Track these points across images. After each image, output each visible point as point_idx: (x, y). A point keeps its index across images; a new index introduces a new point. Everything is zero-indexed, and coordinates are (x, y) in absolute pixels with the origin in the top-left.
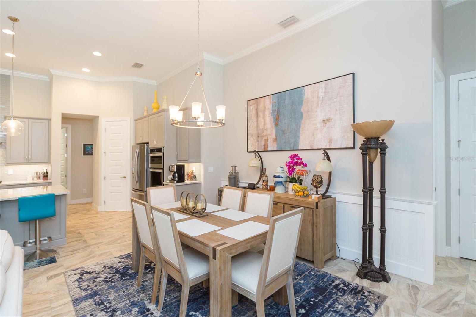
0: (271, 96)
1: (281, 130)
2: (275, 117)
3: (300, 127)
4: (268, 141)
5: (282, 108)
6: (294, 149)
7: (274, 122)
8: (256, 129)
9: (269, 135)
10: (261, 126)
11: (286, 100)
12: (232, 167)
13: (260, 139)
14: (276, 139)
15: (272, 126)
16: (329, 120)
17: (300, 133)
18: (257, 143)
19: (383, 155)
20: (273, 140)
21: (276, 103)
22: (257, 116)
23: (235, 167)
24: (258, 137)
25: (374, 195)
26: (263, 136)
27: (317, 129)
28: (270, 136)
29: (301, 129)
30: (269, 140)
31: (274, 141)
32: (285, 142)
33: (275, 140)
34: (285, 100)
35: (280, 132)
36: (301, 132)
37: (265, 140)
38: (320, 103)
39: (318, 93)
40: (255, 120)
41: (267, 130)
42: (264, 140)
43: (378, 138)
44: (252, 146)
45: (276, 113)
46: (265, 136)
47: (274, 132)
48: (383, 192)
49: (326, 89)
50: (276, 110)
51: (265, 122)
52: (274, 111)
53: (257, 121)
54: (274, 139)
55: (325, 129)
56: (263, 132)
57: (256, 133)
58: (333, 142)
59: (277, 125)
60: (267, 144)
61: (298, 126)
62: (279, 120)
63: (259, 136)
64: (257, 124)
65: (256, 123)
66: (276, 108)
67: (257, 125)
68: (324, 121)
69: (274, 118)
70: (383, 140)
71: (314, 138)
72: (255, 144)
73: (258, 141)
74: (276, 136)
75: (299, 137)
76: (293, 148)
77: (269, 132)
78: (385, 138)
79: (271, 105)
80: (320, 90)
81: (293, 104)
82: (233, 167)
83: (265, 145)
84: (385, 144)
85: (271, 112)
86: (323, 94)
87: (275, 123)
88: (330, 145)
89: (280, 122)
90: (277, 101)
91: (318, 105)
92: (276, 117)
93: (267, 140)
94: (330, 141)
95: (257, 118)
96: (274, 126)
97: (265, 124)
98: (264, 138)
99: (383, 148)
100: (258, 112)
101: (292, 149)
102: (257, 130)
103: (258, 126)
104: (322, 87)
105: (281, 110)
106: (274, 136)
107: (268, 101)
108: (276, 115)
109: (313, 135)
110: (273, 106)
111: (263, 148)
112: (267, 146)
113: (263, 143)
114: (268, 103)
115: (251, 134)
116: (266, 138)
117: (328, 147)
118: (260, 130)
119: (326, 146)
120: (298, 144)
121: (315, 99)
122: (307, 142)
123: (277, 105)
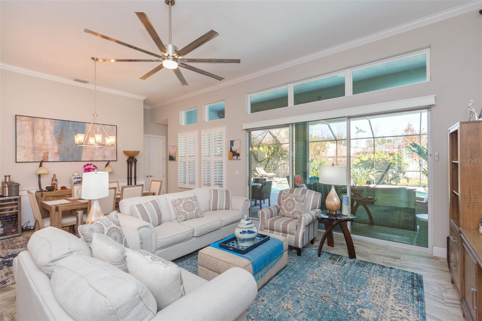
0: (53, 120)
1: (64, 147)
5: (66, 132)
7: (56, 140)
8: (31, 143)
9: (50, 149)
10: (39, 141)
11: (70, 127)
12: (4, 177)
13: (36, 152)
14: (58, 153)
15: (54, 143)
17: (82, 151)
18: (32, 155)
19: (135, 163)
21: (58, 126)
22: (33, 132)
23: (9, 176)
24: (34, 149)
25: (132, 180)
26: (42, 150)
27: (96, 150)
29: (83, 149)
30: (50, 153)
32: (68, 156)
36: (84, 151)
39: (96, 129)
40: (30, 134)
41: (47, 145)
43: (134, 157)
44: (24, 157)
45: (58, 134)
46: (45, 150)
47: (56, 147)
48: (135, 178)
52: (55, 132)
53: (33, 136)
54: (56, 153)
55: (101, 150)
56: (41, 146)
57: (31, 146)
59: (59, 143)
60: (47, 156)
62: (62, 140)
63: (36, 149)
64: (33, 138)
65: (31, 138)
66: (59, 131)
67: (33, 140)
69: (56, 137)
70: (135, 158)
71: (94, 155)
72: (29, 156)
73: (34, 153)
74: (58, 151)
75: (81, 153)
76: (76, 159)
77: (49, 147)
78: (137, 157)
79: (53, 127)
80: (98, 128)
82: (6, 176)
84: (136, 159)
85: (53, 132)
86: (100, 131)
87: (58, 141)
88: (104, 159)
90: (60, 126)
93: (48, 153)
94: (104, 157)
96: (56, 143)
97: (44, 140)
99: (136, 161)
100: (35, 129)
104: (99, 127)
105: (64, 133)
106: (56, 150)
107: (48, 123)
108: (59, 136)
109: (93, 153)
110: (55, 128)
111: (41, 159)
112: (48, 158)
113: (42, 155)
114: (49, 124)
115: (23, 146)
116: (46, 151)
117: (103, 160)
118: (37, 144)
119: (102, 159)
120: (80, 157)
121: (94, 132)
122: (88, 157)
123: (60, 129)
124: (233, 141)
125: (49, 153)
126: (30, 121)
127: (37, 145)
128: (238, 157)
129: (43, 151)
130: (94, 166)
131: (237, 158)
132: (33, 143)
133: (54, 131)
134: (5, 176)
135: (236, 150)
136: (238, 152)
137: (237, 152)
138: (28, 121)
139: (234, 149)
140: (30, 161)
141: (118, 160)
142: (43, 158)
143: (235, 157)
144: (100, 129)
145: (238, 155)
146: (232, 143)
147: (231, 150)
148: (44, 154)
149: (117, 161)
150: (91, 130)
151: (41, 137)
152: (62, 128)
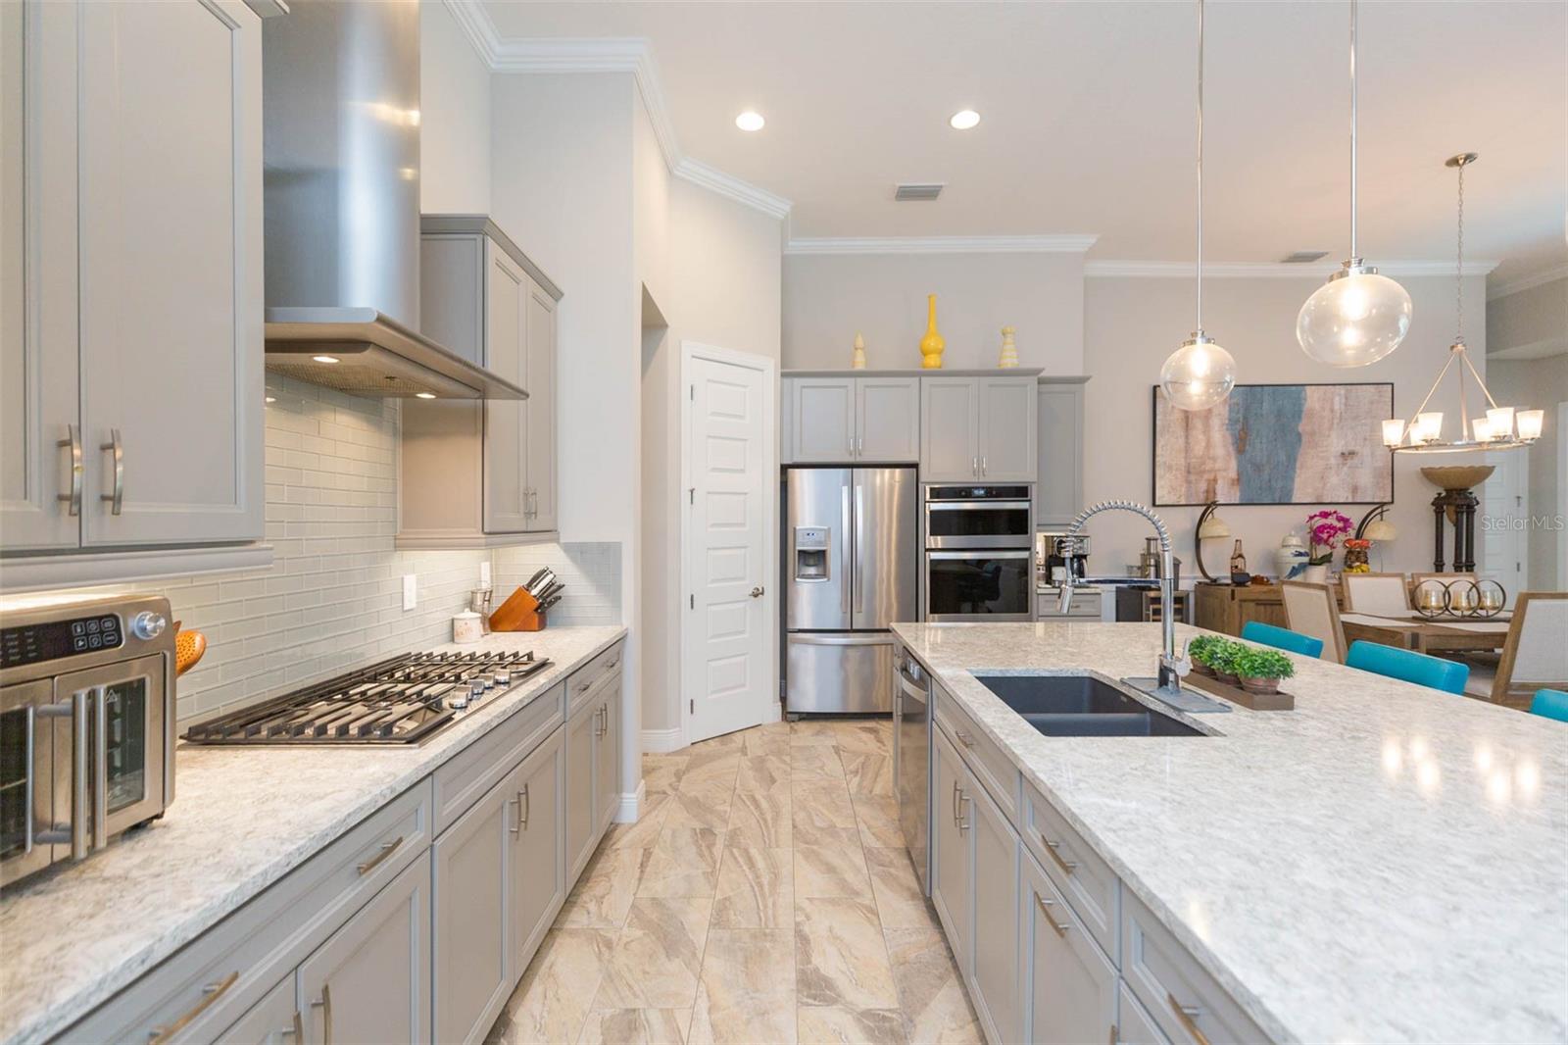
1: (1251, 463)
2: (1238, 435)
3: (1295, 460)
4: (1217, 483)
5: (1255, 417)
6: (1283, 502)
7: (1233, 444)
8: (1183, 455)
9: (1219, 470)
10: (1199, 449)
11: (1264, 404)
13: (1193, 478)
14: (1238, 480)
15: (1229, 453)
16: (1352, 453)
17: (1295, 472)
18: (1185, 485)
20: (1231, 481)
21: (1240, 404)
22: (1187, 425)
26: (1204, 472)
27: (1330, 468)
28: (1222, 472)
29: (1298, 465)
30: (1220, 481)
31: (1233, 484)
32: (1261, 486)
33: (1236, 482)
34: (1262, 403)
35: (1249, 465)
36: (1298, 471)
37: (1209, 480)
38: (1336, 421)
39: (1332, 403)
40: (1181, 433)
41: (1214, 459)
42: (1207, 480)
43: (1465, 490)
44: (1169, 492)
45: (1239, 427)
46: (1210, 471)
47: (1233, 464)
49: (1346, 398)
50: (1239, 421)
51: (1209, 442)
52: (1232, 422)
53: (1187, 437)
54: (1233, 480)
55: (1345, 469)
56: (1204, 463)
57: (1183, 463)
58: (1359, 491)
59: (1241, 450)
60: (1215, 489)
61: (1292, 460)
62: (1248, 442)
63: (1192, 470)
64: (1187, 443)
65: (1181, 441)
66: (1240, 416)
68: (1343, 454)
69: (1233, 435)
71: (1325, 484)
72: (1178, 488)
73: (1189, 482)
74: (1238, 474)
75: (1293, 480)
76: (1280, 499)
77: (1219, 465)
79: (1227, 408)
81: (1279, 414)
82: (1149, 540)
83: (1207, 491)
85: (1227, 422)
86: (1343, 407)
87: (1238, 447)
88: (1353, 497)
89: (1250, 445)
90: (1244, 401)
91: (1333, 423)
92: (1240, 434)
93: (1215, 480)
94: (1355, 489)
95: (1187, 429)
96: (1233, 452)
97: (1208, 445)
100: (1190, 417)
101: (1277, 502)
102: (1186, 458)
103: (1187, 449)
104: (1340, 395)
105: (1251, 421)
106: (1233, 474)
108: (1239, 431)
109: (1323, 477)
110: (1230, 411)
111: (1201, 499)
112: (1215, 493)
113: (1203, 486)
115: (1167, 464)
116: (1212, 477)
117: (1350, 500)
118: (1195, 457)
119: (1347, 498)
120: (1290, 492)
121: (1327, 413)
122: (1310, 490)
123: (1242, 411)
127: (1194, 460)
129: (1206, 476)
130: (1340, 519)
132: (1186, 454)
133: (1230, 420)
134: (1147, 539)
140: (1181, 503)
141: (1395, 500)
142: (1205, 493)
144: (1343, 401)
148: (1208, 484)
149: (1391, 503)
150: (1317, 406)
151: (1201, 437)
152: (1247, 409)
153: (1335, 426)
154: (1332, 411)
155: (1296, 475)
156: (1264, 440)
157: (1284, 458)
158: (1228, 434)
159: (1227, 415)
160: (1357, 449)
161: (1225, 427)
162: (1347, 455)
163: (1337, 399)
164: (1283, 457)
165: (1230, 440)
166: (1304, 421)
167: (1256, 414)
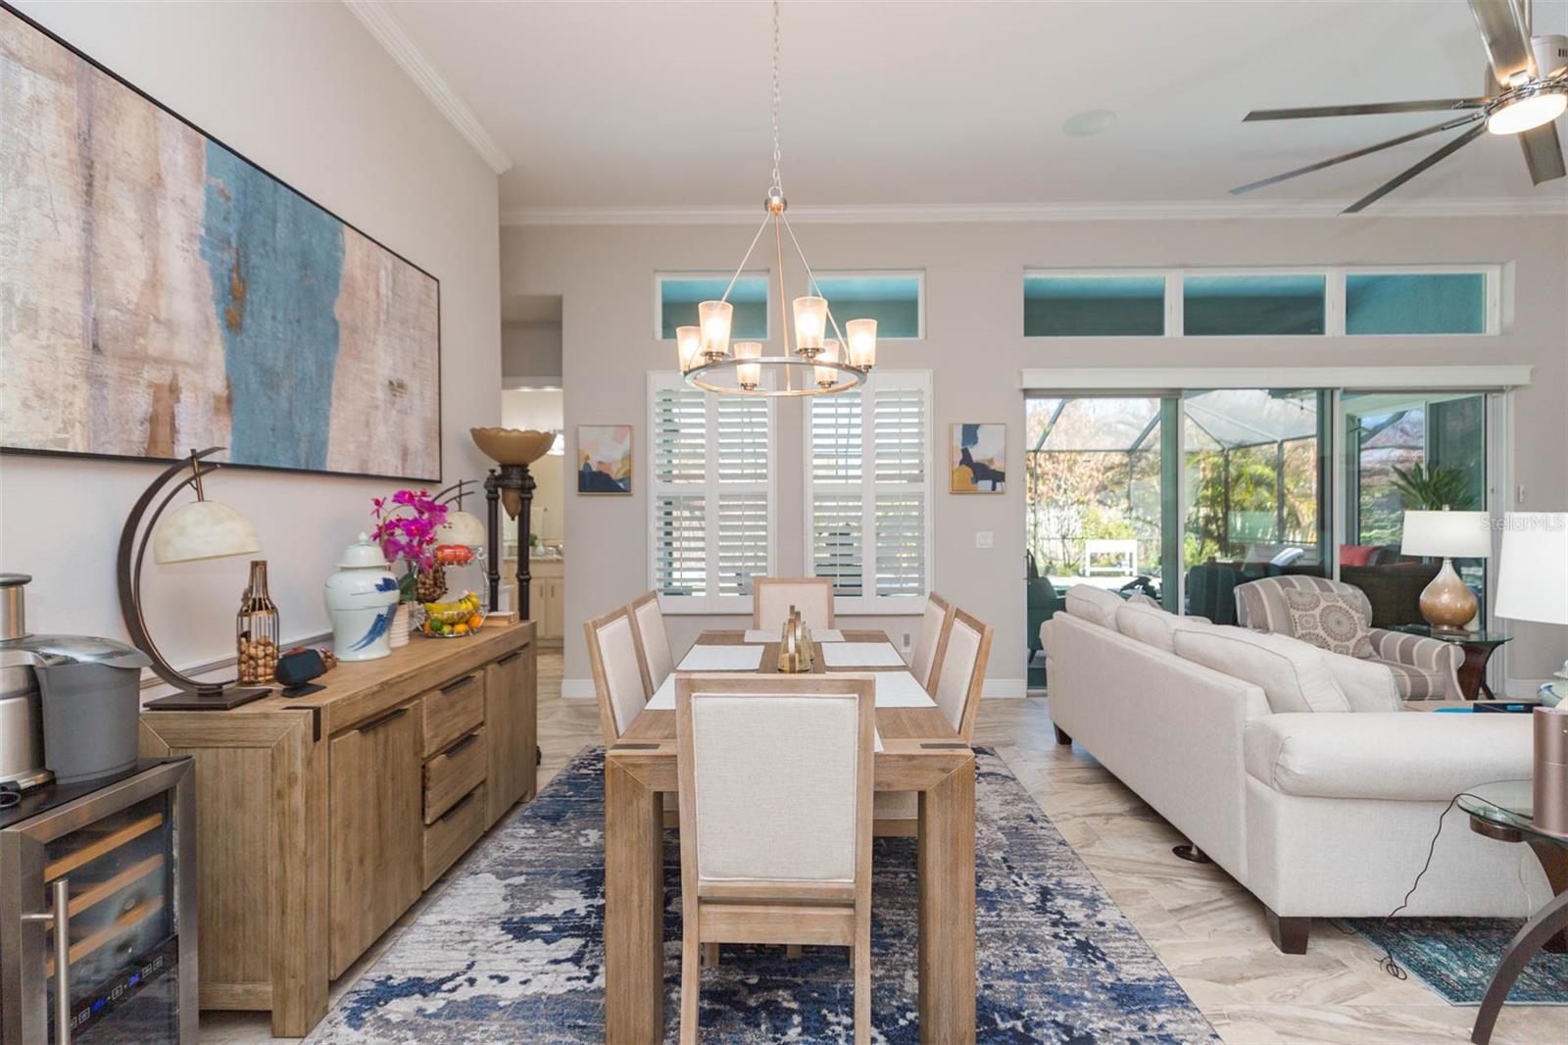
0: (204, 138)
1: (255, 363)
2: (226, 280)
3: (330, 377)
4: (178, 400)
5: (261, 251)
6: (311, 468)
7: (217, 303)
8: (75, 282)
9: (185, 363)
10: (127, 281)
11: (279, 225)
13: (110, 369)
14: (229, 400)
15: (208, 321)
16: (401, 386)
17: (330, 404)
18: (84, 389)
20: (212, 401)
21: (228, 199)
22: (90, 189)
24: (95, 347)
26: (140, 359)
27: (376, 407)
28: (188, 371)
29: (334, 389)
30: (185, 396)
31: (217, 410)
32: (273, 430)
33: (223, 405)
34: (274, 221)
35: (252, 368)
36: (335, 403)
37: (156, 388)
38: (382, 318)
39: (377, 278)
40: (69, 208)
41: (170, 326)
42: (150, 385)
44: (26, 405)
45: (229, 257)
46: (159, 361)
47: (217, 355)
49: (393, 280)
50: (229, 243)
51: (155, 272)
52: (214, 240)
53: (89, 228)
54: (217, 399)
55: (394, 413)
56: (140, 332)
57: (76, 310)
58: (410, 457)
59: (233, 324)
60: (173, 418)
61: (325, 369)
62: (248, 308)
63: (104, 344)
64: (89, 249)
65: (70, 236)
66: (232, 231)
67: (87, 261)
68: (391, 383)
69: (216, 277)
71: (370, 440)
72: (60, 396)
73: (96, 380)
74: (228, 387)
75: (326, 419)
76: (308, 461)
77: (182, 348)
79: (201, 194)
81: (304, 263)
83: (153, 420)
85: (202, 231)
86: (390, 294)
87: (227, 312)
88: (403, 467)
89: (252, 317)
90: (237, 200)
91: (378, 321)
92: (230, 279)
93: (174, 390)
94: (405, 454)
95: (89, 204)
96: (216, 323)
97: (154, 283)
98: (146, 375)
100: (98, 167)
101: (303, 467)
102: (87, 296)
103: (91, 270)
104: (386, 268)
105: (254, 259)
106: (217, 383)
107: (177, 152)
108: (231, 271)
109: (367, 423)
110: (210, 206)
111: (138, 445)
112: (174, 430)
113: (141, 403)
114: (180, 159)
115: (18, 300)
116: (162, 376)
117: (400, 473)
118: (116, 304)
119: (396, 469)
120: (319, 446)
121: (370, 295)
122: (351, 447)
123: (235, 216)
124: (977, 426)
125: (182, 397)
126: (68, 82)
127: (113, 313)
128: (998, 484)
129: (150, 374)
131: (994, 488)
132: (88, 284)
133: (208, 230)
135: (991, 461)
136: (997, 466)
137: (993, 468)
138: (57, 77)
139: (977, 454)
140: (70, 449)
141: (444, 479)
142: (147, 424)
143: (985, 485)
144: (391, 283)
145: (998, 477)
146: (970, 433)
147: (966, 459)
148: (156, 400)
149: (440, 482)
150: (359, 274)
151: (133, 247)
152: (247, 218)
153: (382, 325)
154: (378, 293)
155: (333, 411)
156: (280, 316)
157: (314, 368)
158: (204, 265)
159: (200, 213)
160: (406, 379)
161: (197, 246)
162: (396, 387)
163: (383, 273)
164: (312, 367)
165: (208, 286)
166: (342, 295)
167: (264, 243)
